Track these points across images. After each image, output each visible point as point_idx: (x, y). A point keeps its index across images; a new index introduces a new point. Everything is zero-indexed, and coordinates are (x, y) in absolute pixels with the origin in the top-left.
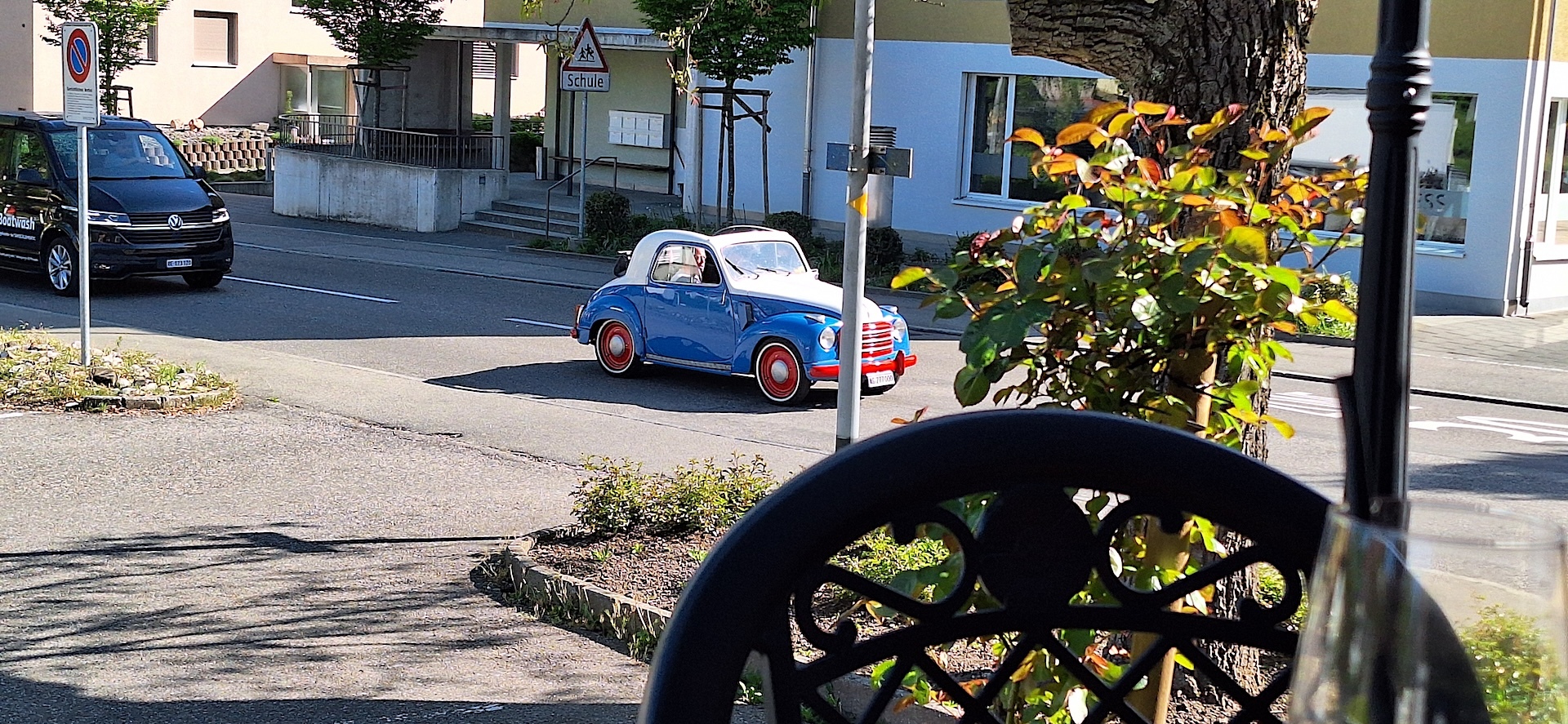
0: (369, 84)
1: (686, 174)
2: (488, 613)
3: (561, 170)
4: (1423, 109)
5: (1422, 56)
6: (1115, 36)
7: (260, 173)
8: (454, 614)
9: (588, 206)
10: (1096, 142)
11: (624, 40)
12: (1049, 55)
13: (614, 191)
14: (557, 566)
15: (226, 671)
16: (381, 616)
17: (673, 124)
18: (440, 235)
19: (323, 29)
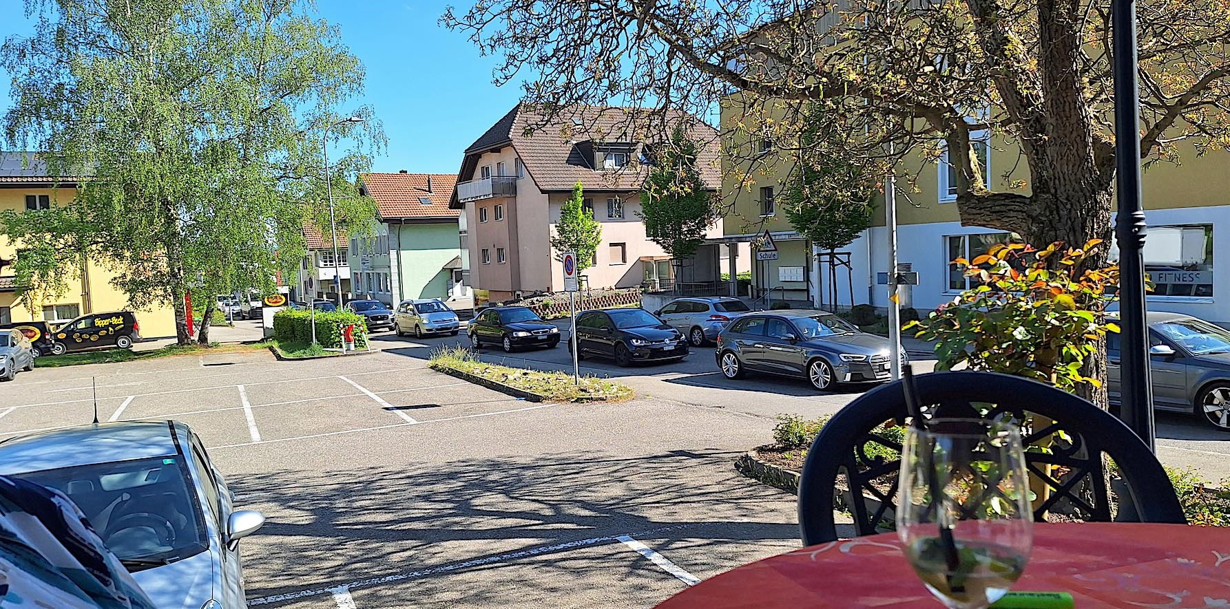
0: (678, 266)
1: (814, 292)
3: (759, 294)
5: (1140, 213)
6: (1012, 214)
10: (991, 262)
11: (783, 237)
12: (980, 225)
13: (783, 301)
14: (769, 460)
17: (807, 270)
19: (659, 245)
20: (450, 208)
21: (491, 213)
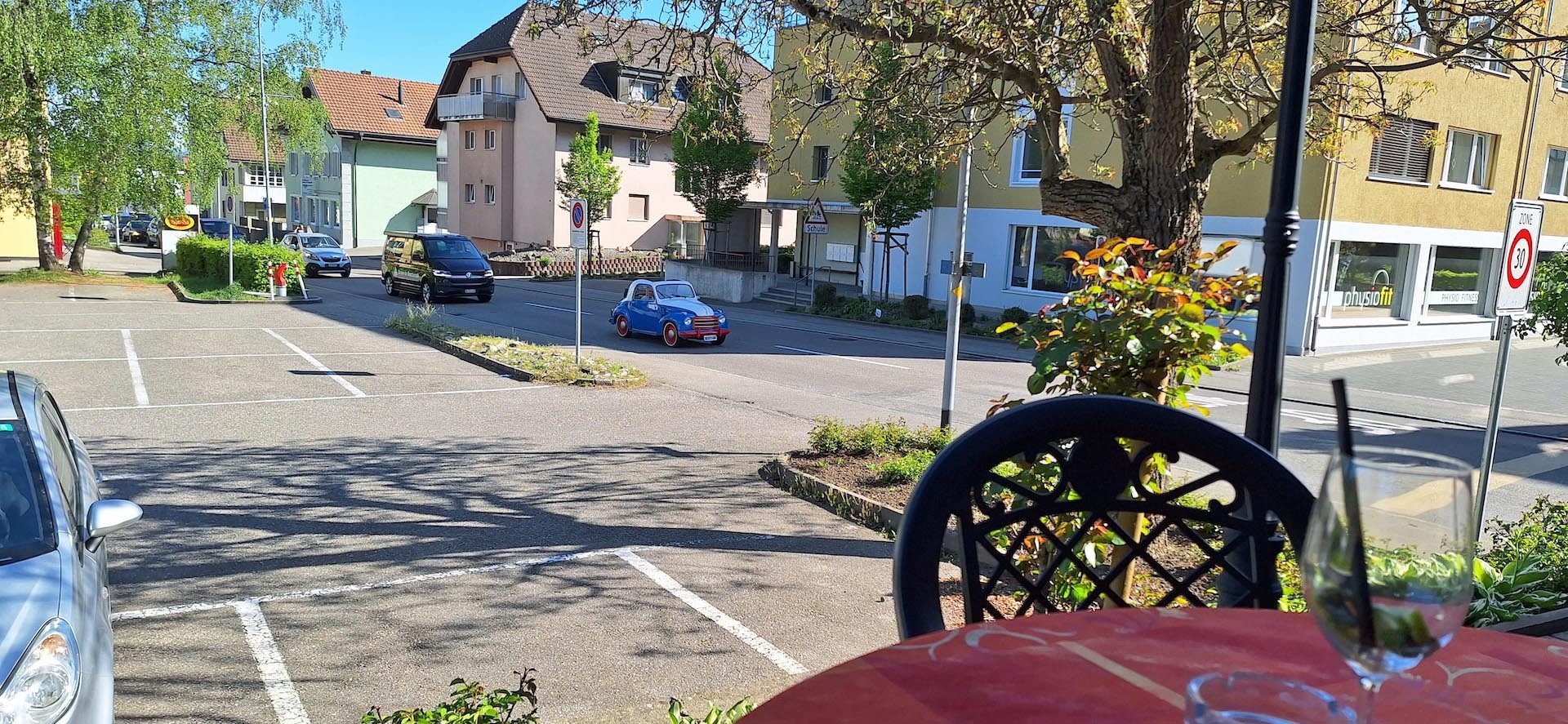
0: (711, 230)
1: (865, 276)
2: (767, 490)
3: (802, 273)
4: (1295, 242)
5: (1294, 214)
6: (1098, 205)
7: (658, 273)
8: (750, 490)
9: (815, 291)
10: (1107, 259)
11: (835, 208)
12: (1061, 215)
13: (829, 284)
14: (801, 469)
15: (643, 513)
16: (716, 490)
17: (859, 250)
18: (742, 304)
19: (690, 203)
20: (427, 126)
21: (479, 138)
